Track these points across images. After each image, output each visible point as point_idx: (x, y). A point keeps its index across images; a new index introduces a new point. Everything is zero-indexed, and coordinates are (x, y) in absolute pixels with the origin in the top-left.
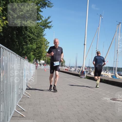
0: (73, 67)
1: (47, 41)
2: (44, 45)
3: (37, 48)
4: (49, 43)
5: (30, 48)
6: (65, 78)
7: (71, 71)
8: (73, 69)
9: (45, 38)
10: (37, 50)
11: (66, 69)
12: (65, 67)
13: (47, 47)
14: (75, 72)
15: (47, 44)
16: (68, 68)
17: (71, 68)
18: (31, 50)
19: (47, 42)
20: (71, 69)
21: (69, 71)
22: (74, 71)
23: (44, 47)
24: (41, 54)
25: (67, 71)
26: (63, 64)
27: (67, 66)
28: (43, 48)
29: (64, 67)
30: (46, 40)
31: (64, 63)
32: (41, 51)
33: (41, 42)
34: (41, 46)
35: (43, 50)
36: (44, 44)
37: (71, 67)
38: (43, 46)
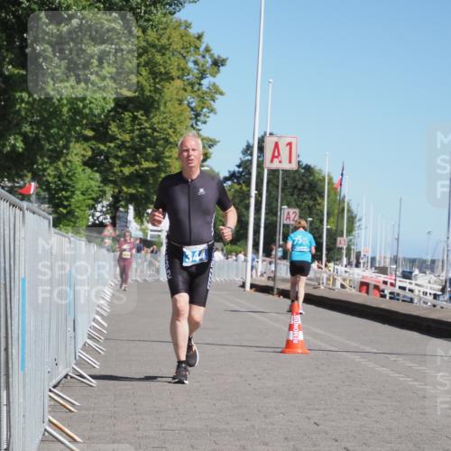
0: (428, 266)
1: (207, 50)
2: (178, 83)
3: (125, 108)
4: (218, 63)
5: (65, 110)
6: (357, 358)
7: (411, 301)
8: (425, 285)
9: (188, 26)
10: (121, 127)
11: (364, 286)
12: (357, 265)
13: (202, 99)
14: (440, 303)
15: (202, 75)
16: (382, 278)
17: (407, 275)
18: (74, 123)
19: (210, 61)
20: (406, 283)
21: (394, 296)
22: (435, 296)
23: (180, 102)
24: (158, 158)
25: (372, 300)
26: (342, 242)
27: (373, 259)
28: (172, 107)
29: (349, 264)
30: (199, 37)
31: (350, 231)
32: (154, 130)
33: (158, 58)
34: (156, 90)
35: (172, 126)
36: (183, 71)
37: (413, 261)
38: (172, 89)
